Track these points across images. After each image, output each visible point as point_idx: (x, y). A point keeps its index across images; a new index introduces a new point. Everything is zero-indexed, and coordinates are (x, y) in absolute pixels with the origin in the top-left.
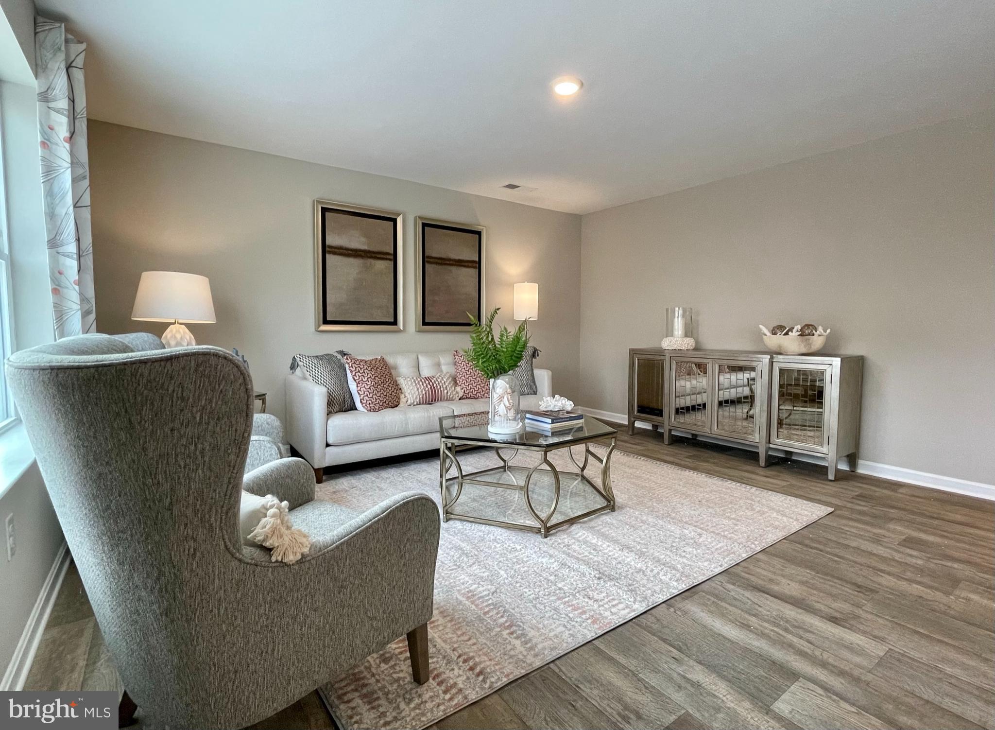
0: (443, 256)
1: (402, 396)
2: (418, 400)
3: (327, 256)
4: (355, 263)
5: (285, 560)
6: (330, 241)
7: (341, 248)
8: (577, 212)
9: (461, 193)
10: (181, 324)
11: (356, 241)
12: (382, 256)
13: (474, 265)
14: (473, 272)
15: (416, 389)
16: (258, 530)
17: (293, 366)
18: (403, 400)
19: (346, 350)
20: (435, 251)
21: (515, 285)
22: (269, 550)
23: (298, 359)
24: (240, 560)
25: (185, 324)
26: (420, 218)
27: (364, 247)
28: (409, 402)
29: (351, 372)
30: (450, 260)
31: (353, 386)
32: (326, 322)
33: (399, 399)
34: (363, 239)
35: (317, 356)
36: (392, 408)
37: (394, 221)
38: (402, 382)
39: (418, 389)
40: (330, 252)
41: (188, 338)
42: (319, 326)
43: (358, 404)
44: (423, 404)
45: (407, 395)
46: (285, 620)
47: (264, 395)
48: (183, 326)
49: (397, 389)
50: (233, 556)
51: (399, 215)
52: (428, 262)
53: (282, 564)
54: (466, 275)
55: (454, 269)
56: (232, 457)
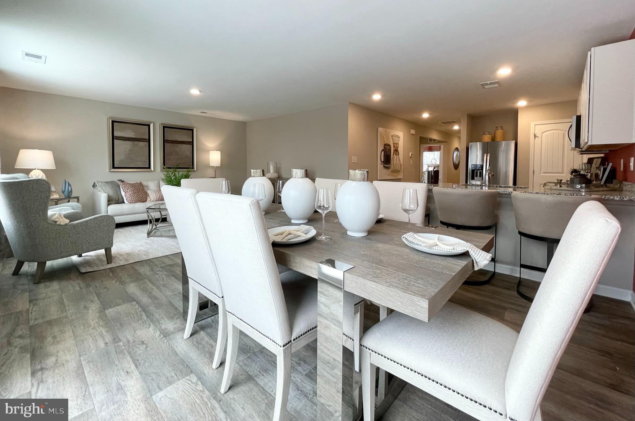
0: (174, 140)
1: (148, 198)
2: (156, 199)
3: (115, 140)
4: (129, 143)
5: (61, 224)
6: (116, 134)
7: (122, 137)
8: (245, 121)
9: (184, 113)
10: (38, 169)
11: (130, 134)
12: (143, 140)
13: (190, 143)
14: (190, 146)
15: (155, 195)
16: (53, 218)
17: (94, 186)
18: (148, 199)
19: (123, 179)
20: (169, 137)
21: (210, 152)
22: (56, 222)
23: (96, 183)
24: (48, 223)
25: (41, 170)
26: (162, 124)
27: (134, 137)
28: (151, 200)
29: (122, 188)
30: (177, 141)
31: (123, 193)
32: (114, 167)
33: (147, 199)
34: (133, 133)
35: (106, 182)
36: (142, 202)
37: (149, 126)
38: (149, 192)
39: (156, 195)
40: (116, 139)
41: (42, 175)
42: (110, 170)
43: (125, 201)
44: (159, 201)
45: (151, 197)
46: (61, 238)
47: (78, 197)
48: (40, 170)
49: (146, 195)
50: (45, 221)
51: (151, 123)
52: (166, 142)
53: (60, 225)
54: (186, 148)
55: (180, 145)
56: (46, 200)
